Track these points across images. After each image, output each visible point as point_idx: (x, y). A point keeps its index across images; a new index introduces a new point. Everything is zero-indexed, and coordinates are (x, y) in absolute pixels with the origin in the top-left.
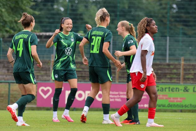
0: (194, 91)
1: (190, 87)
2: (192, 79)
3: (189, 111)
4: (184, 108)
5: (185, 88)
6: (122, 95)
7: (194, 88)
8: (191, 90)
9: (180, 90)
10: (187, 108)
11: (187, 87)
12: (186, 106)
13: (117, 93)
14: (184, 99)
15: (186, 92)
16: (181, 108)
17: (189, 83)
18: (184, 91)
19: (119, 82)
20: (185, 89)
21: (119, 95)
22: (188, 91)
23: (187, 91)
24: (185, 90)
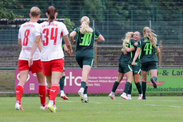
0: (173, 74)
1: (169, 71)
2: (173, 62)
3: (169, 95)
4: (163, 92)
5: (164, 71)
6: (101, 80)
7: (173, 71)
8: (170, 74)
9: (159, 74)
10: (166, 92)
11: (166, 71)
12: (165, 90)
13: (96, 78)
14: (164, 82)
16: (160, 92)
17: (169, 67)
18: (163, 74)
19: (98, 67)
20: (164, 73)
22: (167, 75)
23: (166, 74)
24: (164, 74)
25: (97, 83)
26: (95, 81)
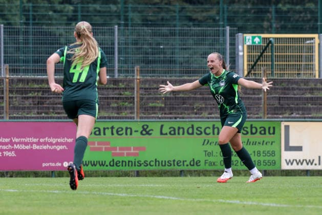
0: (161, 133)
1: (155, 126)
2: (161, 109)
3: (154, 174)
4: (142, 168)
5: (143, 127)
6: (17, 143)
7: (162, 126)
8: (156, 132)
9: (133, 133)
10: (148, 168)
11: (148, 126)
12: (146, 164)
13: (7, 140)
14: (143, 149)
15: (147, 136)
16: (137, 168)
17: (155, 118)
18: (141, 133)
19: (10, 118)
20: (144, 129)
21: (12, 143)
22: (150, 134)
23: (148, 133)
24: (144, 132)
25: (9, 150)
26: (5, 147)
